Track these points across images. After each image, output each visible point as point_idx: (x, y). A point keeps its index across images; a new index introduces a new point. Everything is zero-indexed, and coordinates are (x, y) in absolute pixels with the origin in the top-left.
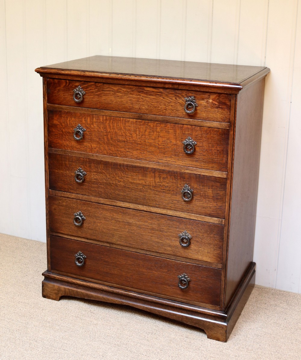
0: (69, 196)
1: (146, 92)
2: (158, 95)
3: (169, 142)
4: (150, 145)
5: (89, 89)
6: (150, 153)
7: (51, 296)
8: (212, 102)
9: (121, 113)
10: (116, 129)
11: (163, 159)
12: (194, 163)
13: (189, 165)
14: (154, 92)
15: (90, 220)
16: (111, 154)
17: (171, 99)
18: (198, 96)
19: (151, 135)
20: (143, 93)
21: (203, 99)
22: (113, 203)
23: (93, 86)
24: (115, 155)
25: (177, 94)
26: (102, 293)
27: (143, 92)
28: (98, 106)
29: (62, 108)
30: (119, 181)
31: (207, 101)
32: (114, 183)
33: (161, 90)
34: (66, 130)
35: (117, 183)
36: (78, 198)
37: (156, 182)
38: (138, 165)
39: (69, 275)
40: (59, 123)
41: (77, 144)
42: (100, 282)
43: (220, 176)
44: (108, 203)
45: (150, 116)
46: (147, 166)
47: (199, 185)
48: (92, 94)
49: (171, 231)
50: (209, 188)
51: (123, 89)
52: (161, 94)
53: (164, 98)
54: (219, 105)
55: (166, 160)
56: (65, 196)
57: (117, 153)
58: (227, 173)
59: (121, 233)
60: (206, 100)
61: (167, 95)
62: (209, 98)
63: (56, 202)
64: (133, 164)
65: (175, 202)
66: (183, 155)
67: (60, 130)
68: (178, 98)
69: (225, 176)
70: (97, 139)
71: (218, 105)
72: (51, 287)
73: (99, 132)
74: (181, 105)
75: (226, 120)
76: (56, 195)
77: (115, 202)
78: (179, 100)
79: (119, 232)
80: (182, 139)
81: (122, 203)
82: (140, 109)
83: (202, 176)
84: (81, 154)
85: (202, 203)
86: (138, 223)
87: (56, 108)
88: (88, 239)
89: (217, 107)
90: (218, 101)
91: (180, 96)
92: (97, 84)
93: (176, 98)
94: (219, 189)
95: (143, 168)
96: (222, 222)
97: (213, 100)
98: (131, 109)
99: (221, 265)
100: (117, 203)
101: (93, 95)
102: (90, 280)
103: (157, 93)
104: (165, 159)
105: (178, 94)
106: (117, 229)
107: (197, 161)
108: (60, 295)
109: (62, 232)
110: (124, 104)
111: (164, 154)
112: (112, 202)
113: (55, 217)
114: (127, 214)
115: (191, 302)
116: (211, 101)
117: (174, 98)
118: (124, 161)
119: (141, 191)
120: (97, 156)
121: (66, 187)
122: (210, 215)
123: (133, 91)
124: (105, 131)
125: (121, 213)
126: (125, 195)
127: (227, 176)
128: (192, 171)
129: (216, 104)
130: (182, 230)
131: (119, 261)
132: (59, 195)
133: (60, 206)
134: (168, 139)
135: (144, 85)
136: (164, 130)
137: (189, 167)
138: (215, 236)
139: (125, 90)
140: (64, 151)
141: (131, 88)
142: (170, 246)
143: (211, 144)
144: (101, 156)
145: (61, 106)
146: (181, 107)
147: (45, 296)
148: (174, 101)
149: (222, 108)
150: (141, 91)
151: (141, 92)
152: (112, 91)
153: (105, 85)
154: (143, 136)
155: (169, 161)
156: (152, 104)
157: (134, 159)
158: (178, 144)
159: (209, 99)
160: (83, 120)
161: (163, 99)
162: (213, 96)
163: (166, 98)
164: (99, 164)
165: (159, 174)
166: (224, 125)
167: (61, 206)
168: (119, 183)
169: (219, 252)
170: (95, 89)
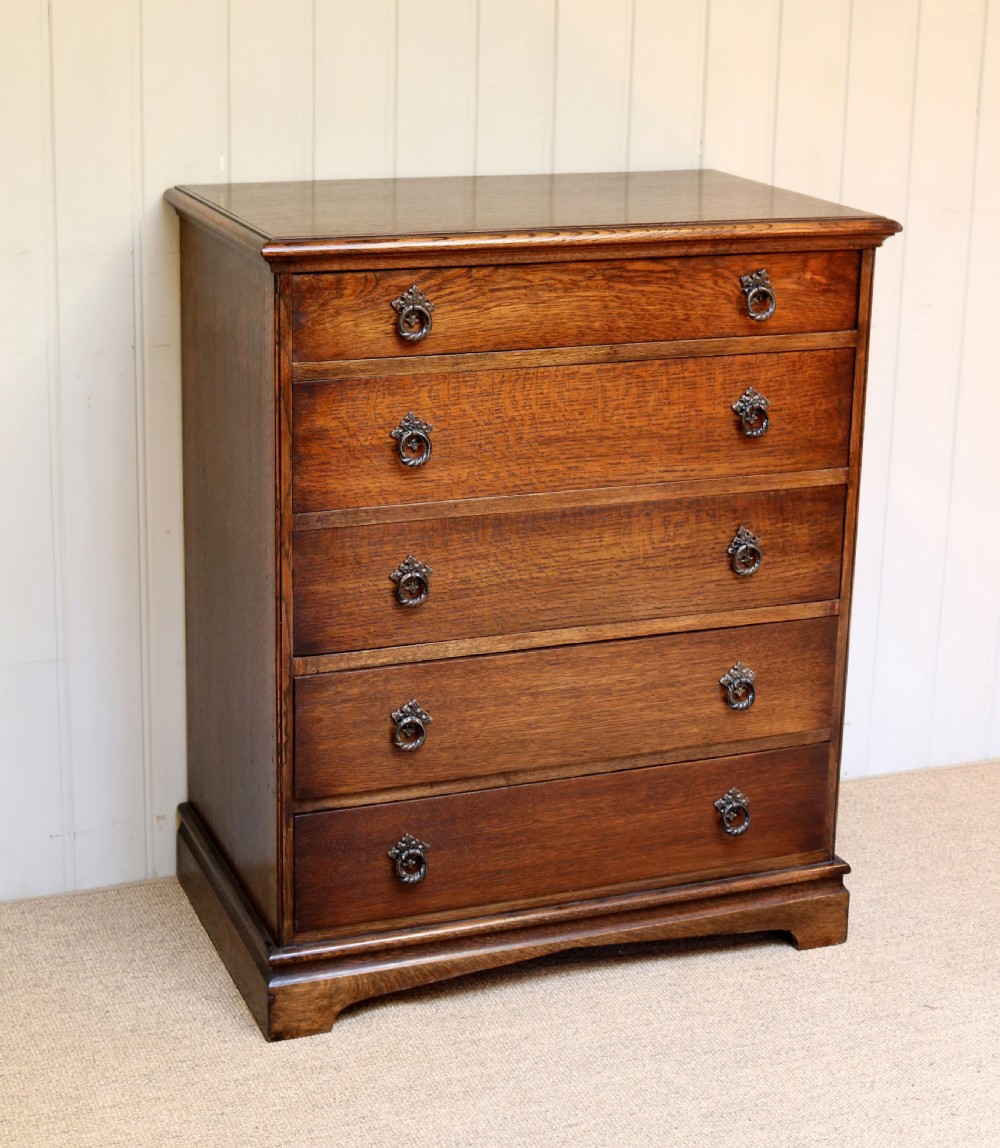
0: (370, 662)
1: (631, 274)
2: (666, 279)
3: (695, 413)
4: (639, 436)
5: (447, 291)
6: (636, 460)
7: (304, 1025)
8: (812, 279)
9: (554, 353)
10: (534, 407)
11: (676, 468)
12: (762, 461)
13: (746, 470)
14: (653, 272)
15: (446, 720)
16: (516, 489)
17: (703, 286)
18: (776, 269)
19: (642, 404)
20: (622, 280)
21: (788, 274)
22: (521, 641)
23: (460, 281)
24: (530, 487)
25: (720, 270)
26: (483, 945)
27: (621, 276)
28: (478, 342)
29: (348, 370)
30: (542, 568)
31: (799, 278)
32: (524, 577)
33: (675, 263)
34: (362, 439)
35: (535, 575)
36: (401, 658)
37: (656, 542)
38: (604, 502)
39: (362, 928)
40: (334, 424)
41: (398, 482)
42: (472, 911)
43: (830, 481)
44: (503, 647)
45: (642, 346)
46: (632, 499)
47: (773, 521)
48: (457, 307)
49: (697, 676)
50: (800, 523)
51: (559, 277)
52: (673, 275)
53: (681, 287)
54: (829, 285)
55: (684, 471)
56: (353, 664)
57: (535, 481)
58: (847, 469)
59: (550, 730)
60: (796, 276)
61: (690, 276)
62: (804, 269)
63: (325, 694)
64: (588, 504)
65: (708, 586)
66: (731, 445)
67: (341, 446)
68: (721, 282)
69: (843, 479)
70: (470, 451)
71: (826, 285)
72: (304, 995)
73: (478, 425)
74: (728, 298)
75: (846, 324)
76: (318, 673)
77: (525, 638)
78: (723, 285)
79: (541, 727)
80: (729, 400)
81: (550, 632)
82: (610, 329)
83: (783, 493)
84: (415, 509)
85: (781, 570)
86: (604, 681)
87: (325, 372)
88: (432, 784)
89: (824, 292)
90: (826, 272)
91: (726, 273)
92: (474, 271)
93: (715, 283)
94: (824, 519)
95: (617, 508)
96: (833, 608)
97: (814, 272)
98: (584, 335)
99: (829, 729)
100: (533, 637)
101: (459, 309)
102: (438, 916)
103: (662, 275)
104: (682, 468)
105: (723, 268)
106: (539, 721)
107: (770, 452)
108: (338, 1008)
109: (343, 789)
110: (563, 323)
111: (680, 454)
112: (518, 638)
113: (321, 747)
114: (569, 665)
115: (747, 868)
116: (808, 276)
117: (710, 283)
118: (560, 500)
119: (610, 582)
120: (468, 505)
121: (358, 631)
122: (804, 599)
123: (590, 278)
124: (500, 420)
125: (548, 668)
126: (561, 606)
127: (847, 478)
128: (758, 484)
129: (821, 284)
130: (728, 665)
131: (538, 821)
132: (333, 667)
133: (337, 704)
134: (691, 406)
135: (629, 254)
136: (681, 380)
137: (747, 474)
138: (817, 653)
139: (565, 278)
140: (355, 513)
141: (583, 271)
142: (695, 721)
143: (807, 398)
144: (484, 501)
145: (346, 363)
146: (729, 305)
147: (281, 1033)
148: (712, 291)
149: (836, 292)
150: (616, 276)
151: (615, 279)
152: (525, 287)
153: (501, 271)
154: (616, 413)
155: (692, 470)
156: (647, 310)
157: (590, 487)
158: (719, 415)
159: (804, 271)
160: (424, 395)
161: (680, 291)
162: (815, 263)
163: (689, 285)
164: (476, 529)
165: (665, 517)
166: (844, 337)
167: (343, 701)
168: (544, 575)
169: (824, 695)
170: (467, 289)
